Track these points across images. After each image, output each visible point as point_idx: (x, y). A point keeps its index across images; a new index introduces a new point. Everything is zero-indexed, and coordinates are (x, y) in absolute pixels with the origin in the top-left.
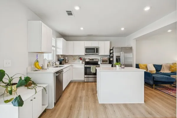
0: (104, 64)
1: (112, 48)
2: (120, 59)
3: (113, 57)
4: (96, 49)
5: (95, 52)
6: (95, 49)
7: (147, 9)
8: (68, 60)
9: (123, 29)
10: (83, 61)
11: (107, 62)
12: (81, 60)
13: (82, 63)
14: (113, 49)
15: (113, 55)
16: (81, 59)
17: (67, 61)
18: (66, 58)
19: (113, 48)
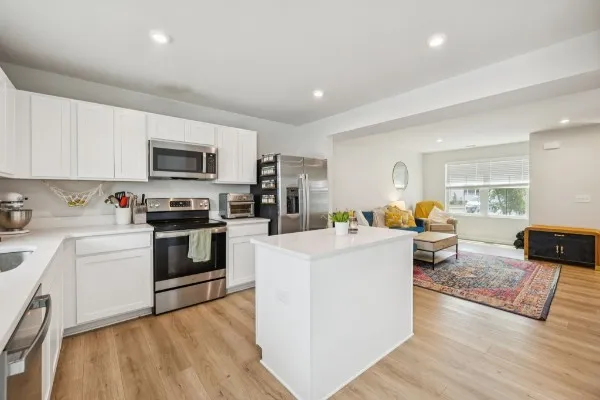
0: (237, 218)
1: (271, 159)
2: (297, 198)
3: (273, 191)
4: (208, 155)
5: (204, 170)
6: (205, 155)
7: (437, 42)
8: (29, 212)
9: (318, 94)
10: (139, 211)
11: (249, 212)
12: (124, 206)
13: (132, 222)
14: (274, 163)
15: (276, 183)
16: (122, 200)
17: (17, 217)
18: (14, 197)
19: (275, 157)
